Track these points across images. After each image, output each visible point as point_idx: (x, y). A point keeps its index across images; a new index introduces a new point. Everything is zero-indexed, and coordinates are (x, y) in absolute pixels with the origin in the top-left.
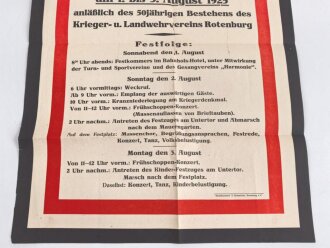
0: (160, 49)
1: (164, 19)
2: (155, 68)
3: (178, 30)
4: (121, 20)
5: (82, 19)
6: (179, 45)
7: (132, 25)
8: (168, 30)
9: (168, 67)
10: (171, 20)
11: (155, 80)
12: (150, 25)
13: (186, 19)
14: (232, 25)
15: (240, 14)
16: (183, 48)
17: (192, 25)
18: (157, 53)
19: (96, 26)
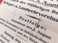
0: (27, 24)
1: (38, 10)
2: (18, 32)
3: (42, 18)
7: (22, 8)
11: (14, 39)
12: (29, 11)
13: (50, 14)
18: (24, 25)
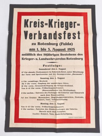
1: (53, 57)
2: (49, 74)
3: (57, 61)
4: (38, 57)
5: (25, 57)
6: (57, 66)
7: (42, 59)
8: (54, 61)
9: (54, 74)
10: (55, 57)
11: (49, 78)
12: (48, 59)
13: (60, 57)
14: (76, 59)
15: (79, 55)
16: (59, 67)
17: (62, 59)
18: (50, 69)
19: (30, 59)
